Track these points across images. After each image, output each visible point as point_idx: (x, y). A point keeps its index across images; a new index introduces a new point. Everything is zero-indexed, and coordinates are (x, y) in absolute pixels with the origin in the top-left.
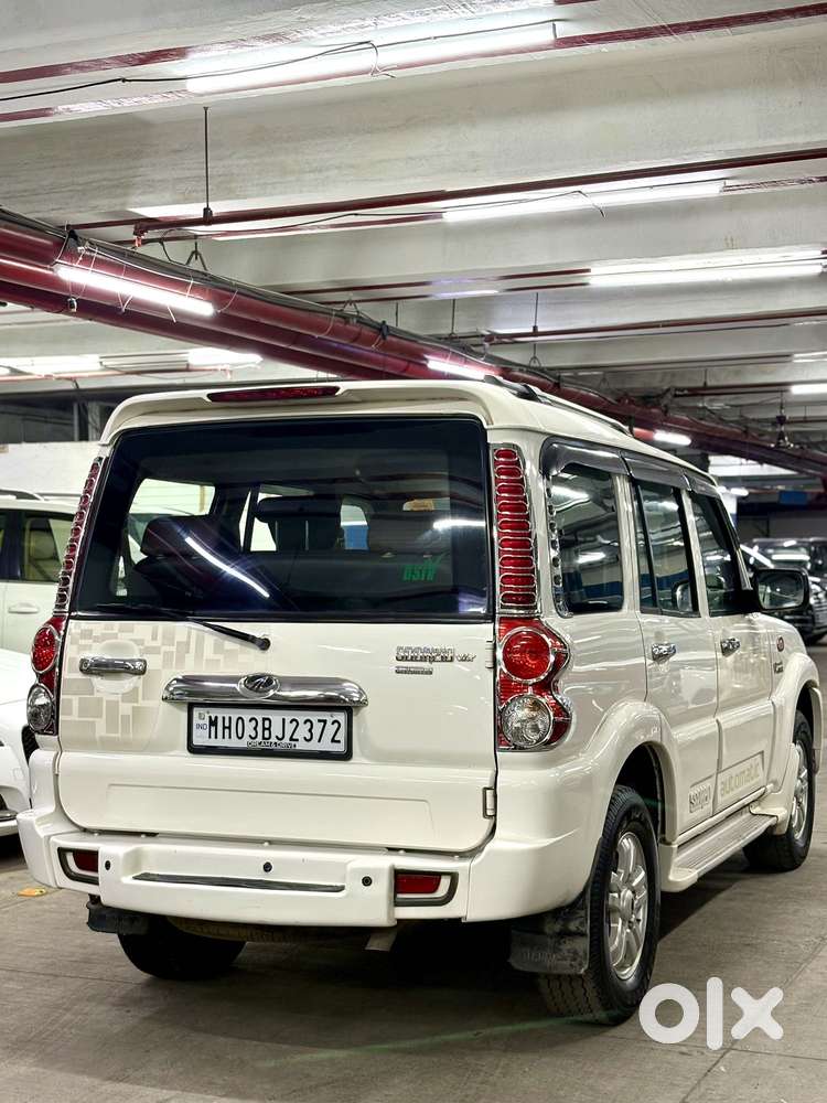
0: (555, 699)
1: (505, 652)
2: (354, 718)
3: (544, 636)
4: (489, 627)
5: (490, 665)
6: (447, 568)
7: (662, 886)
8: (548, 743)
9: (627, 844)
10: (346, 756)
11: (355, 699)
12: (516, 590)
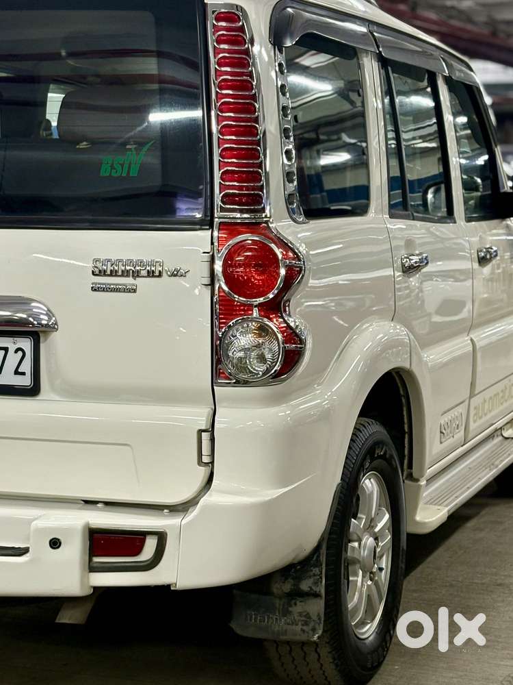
0: (285, 322)
1: (225, 266)
2: (42, 346)
3: (273, 246)
4: (205, 235)
5: (207, 281)
6: (154, 161)
7: (408, 528)
8: (278, 375)
9: (370, 485)
10: (33, 391)
11: (44, 322)
12: (240, 188)
